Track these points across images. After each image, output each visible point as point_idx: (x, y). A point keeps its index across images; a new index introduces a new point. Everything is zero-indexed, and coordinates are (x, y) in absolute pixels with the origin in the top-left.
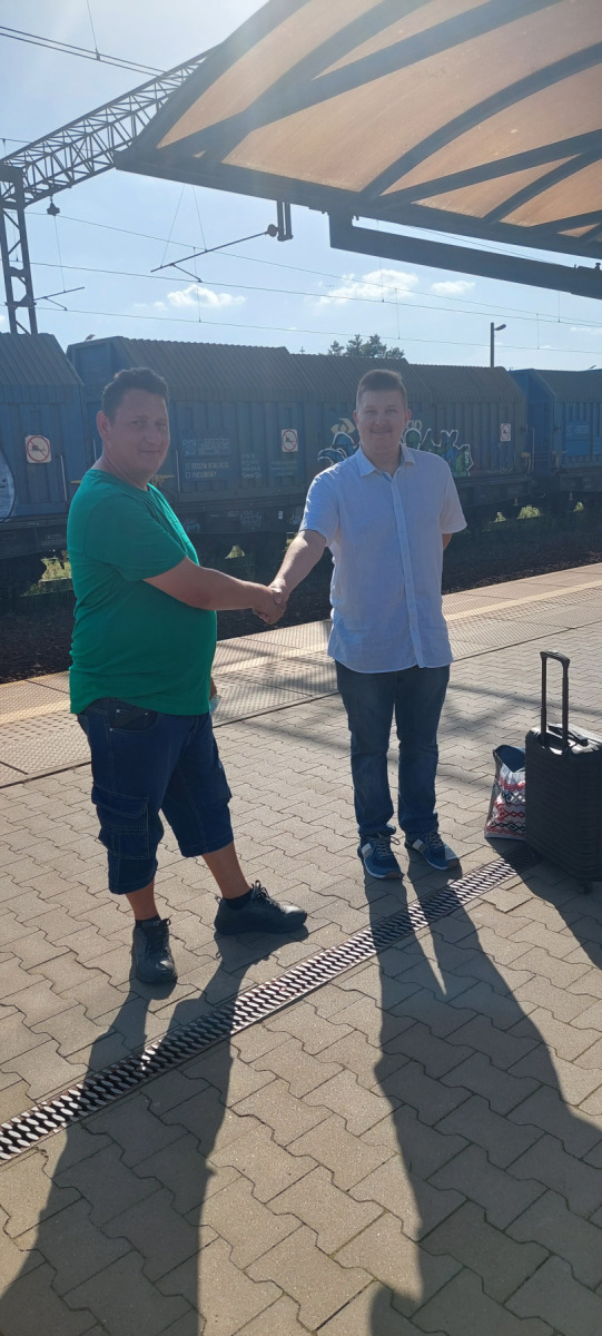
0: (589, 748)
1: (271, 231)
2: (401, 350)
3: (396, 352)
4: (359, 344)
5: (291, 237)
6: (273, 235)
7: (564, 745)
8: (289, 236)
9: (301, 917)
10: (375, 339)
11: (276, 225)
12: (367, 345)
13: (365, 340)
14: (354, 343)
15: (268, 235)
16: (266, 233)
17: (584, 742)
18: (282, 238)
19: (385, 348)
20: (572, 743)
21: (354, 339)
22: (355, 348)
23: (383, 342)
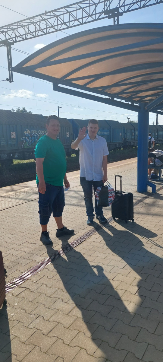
0: (126, 193)
1: (7, 80)
2: (31, 112)
3: (30, 112)
4: (19, 110)
5: (13, 82)
6: (8, 81)
7: (121, 193)
8: (13, 81)
9: (73, 231)
10: (24, 109)
11: (9, 78)
12: (22, 110)
13: (21, 109)
14: (18, 109)
15: (6, 81)
16: (6, 80)
17: (125, 193)
18: (10, 82)
19: (27, 111)
20: (122, 193)
21: (18, 108)
22: (18, 111)
23: (26, 109)
